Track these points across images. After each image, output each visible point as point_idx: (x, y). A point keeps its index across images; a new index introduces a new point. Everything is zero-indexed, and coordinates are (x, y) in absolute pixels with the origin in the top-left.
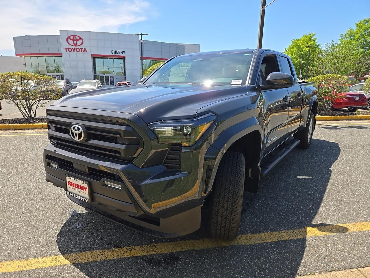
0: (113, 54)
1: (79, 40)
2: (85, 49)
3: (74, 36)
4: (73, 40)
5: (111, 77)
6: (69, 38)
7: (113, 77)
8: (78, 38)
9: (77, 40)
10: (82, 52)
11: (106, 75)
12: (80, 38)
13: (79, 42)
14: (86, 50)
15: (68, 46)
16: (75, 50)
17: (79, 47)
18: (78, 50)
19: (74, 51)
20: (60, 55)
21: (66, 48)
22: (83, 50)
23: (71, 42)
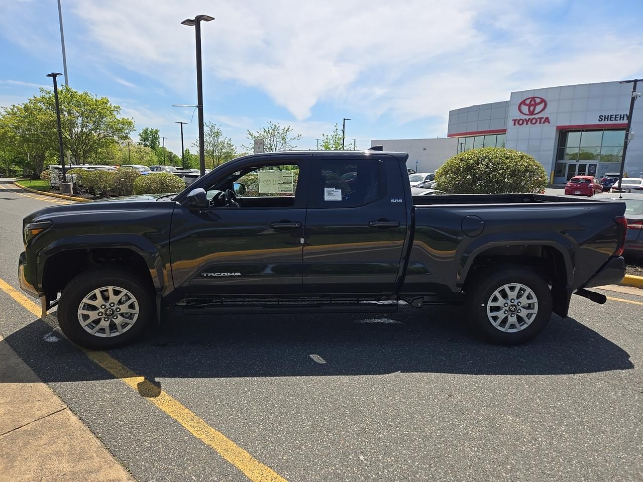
0: (603, 123)
1: (539, 104)
2: (547, 118)
3: (533, 99)
4: (529, 105)
5: (590, 166)
6: (523, 103)
7: (595, 166)
8: (538, 100)
9: (536, 105)
10: (540, 123)
11: (582, 162)
12: (543, 101)
13: (539, 108)
14: (548, 120)
15: (519, 116)
16: (529, 123)
17: (536, 116)
18: (534, 121)
19: (527, 124)
20: (504, 131)
21: (515, 121)
22: (543, 120)
23: (525, 109)
